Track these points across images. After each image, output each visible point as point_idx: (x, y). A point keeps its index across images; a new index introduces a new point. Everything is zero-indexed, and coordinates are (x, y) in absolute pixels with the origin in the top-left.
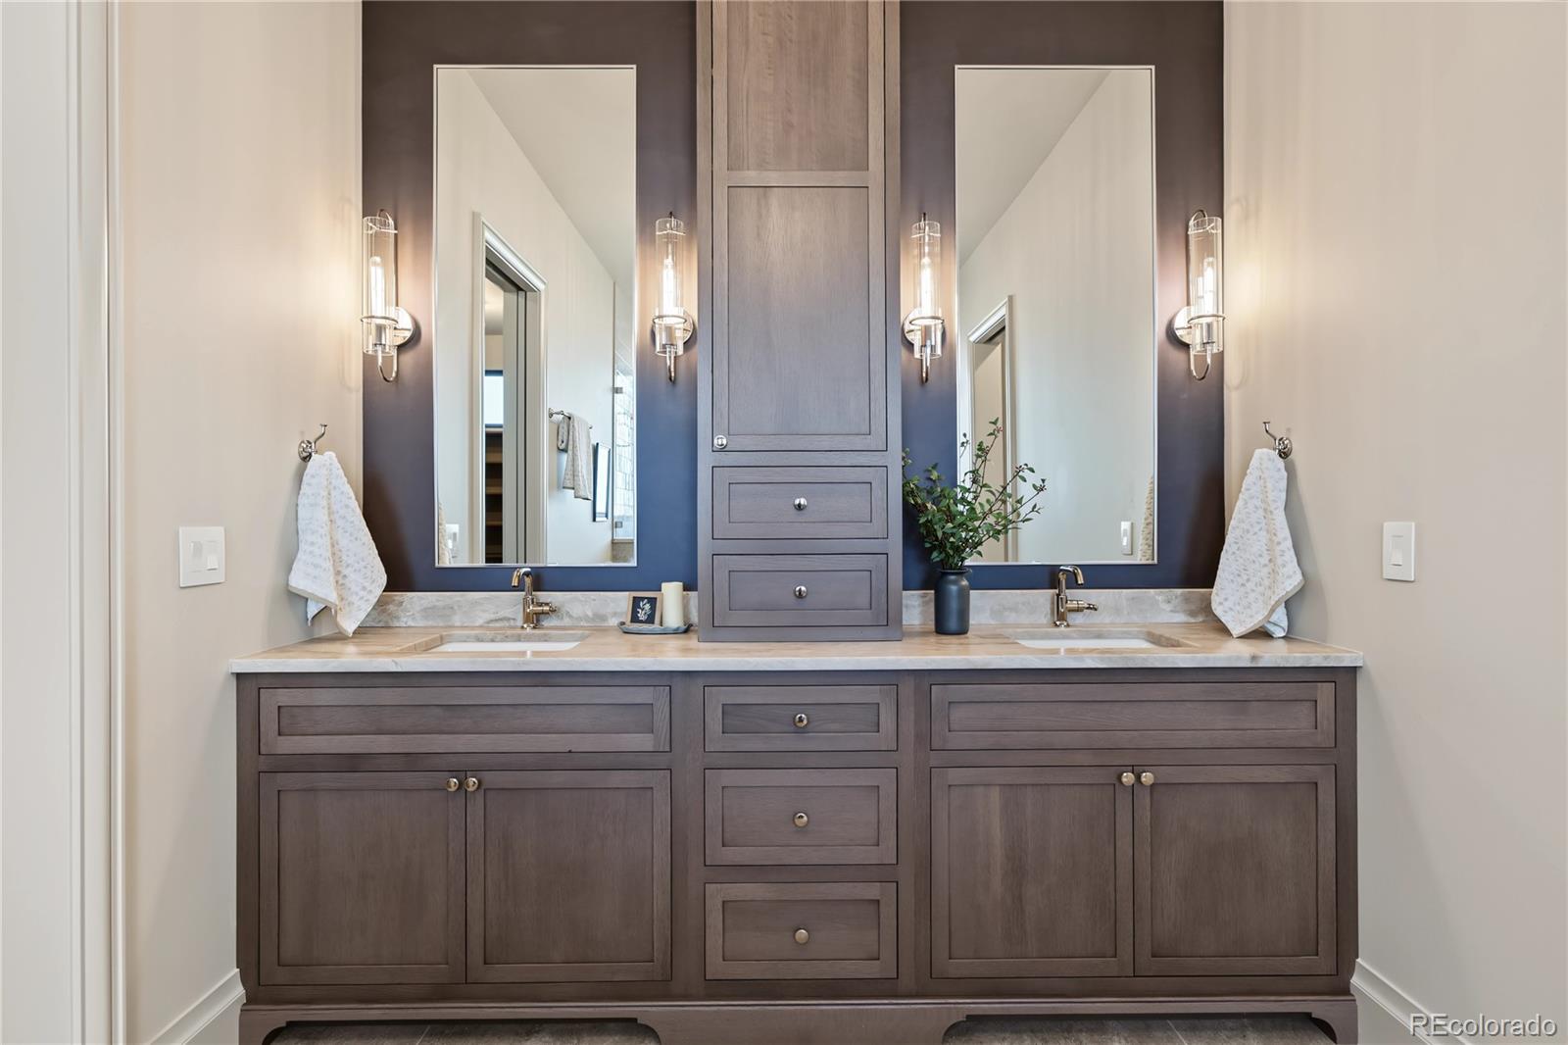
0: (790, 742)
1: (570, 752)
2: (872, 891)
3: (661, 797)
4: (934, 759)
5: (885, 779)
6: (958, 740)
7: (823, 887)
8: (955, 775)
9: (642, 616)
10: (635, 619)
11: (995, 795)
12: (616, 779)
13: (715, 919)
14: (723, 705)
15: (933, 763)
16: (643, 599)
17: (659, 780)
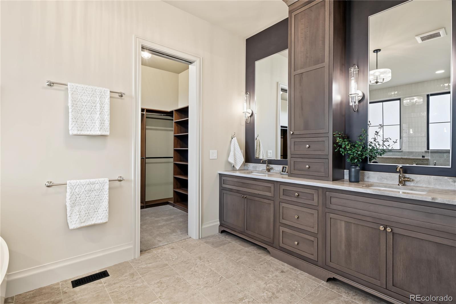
0: (295, 199)
1: (258, 194)
2: (312, 238)
3: (272, 206)
4: (327, 210)
5: (315, 212)
6: (333, 207)
7: (302, 234)
8: (332, 215)
9: (284, 171)
10: (283, 171)
11: (343, 224)
12: (265, 201)
13: (281, 233)
14: (283, 189)
15: (326, 211)
16: (285, 167)
17: (272, 202)
